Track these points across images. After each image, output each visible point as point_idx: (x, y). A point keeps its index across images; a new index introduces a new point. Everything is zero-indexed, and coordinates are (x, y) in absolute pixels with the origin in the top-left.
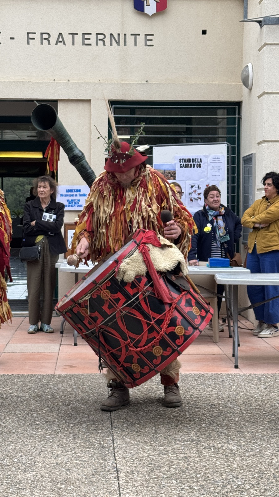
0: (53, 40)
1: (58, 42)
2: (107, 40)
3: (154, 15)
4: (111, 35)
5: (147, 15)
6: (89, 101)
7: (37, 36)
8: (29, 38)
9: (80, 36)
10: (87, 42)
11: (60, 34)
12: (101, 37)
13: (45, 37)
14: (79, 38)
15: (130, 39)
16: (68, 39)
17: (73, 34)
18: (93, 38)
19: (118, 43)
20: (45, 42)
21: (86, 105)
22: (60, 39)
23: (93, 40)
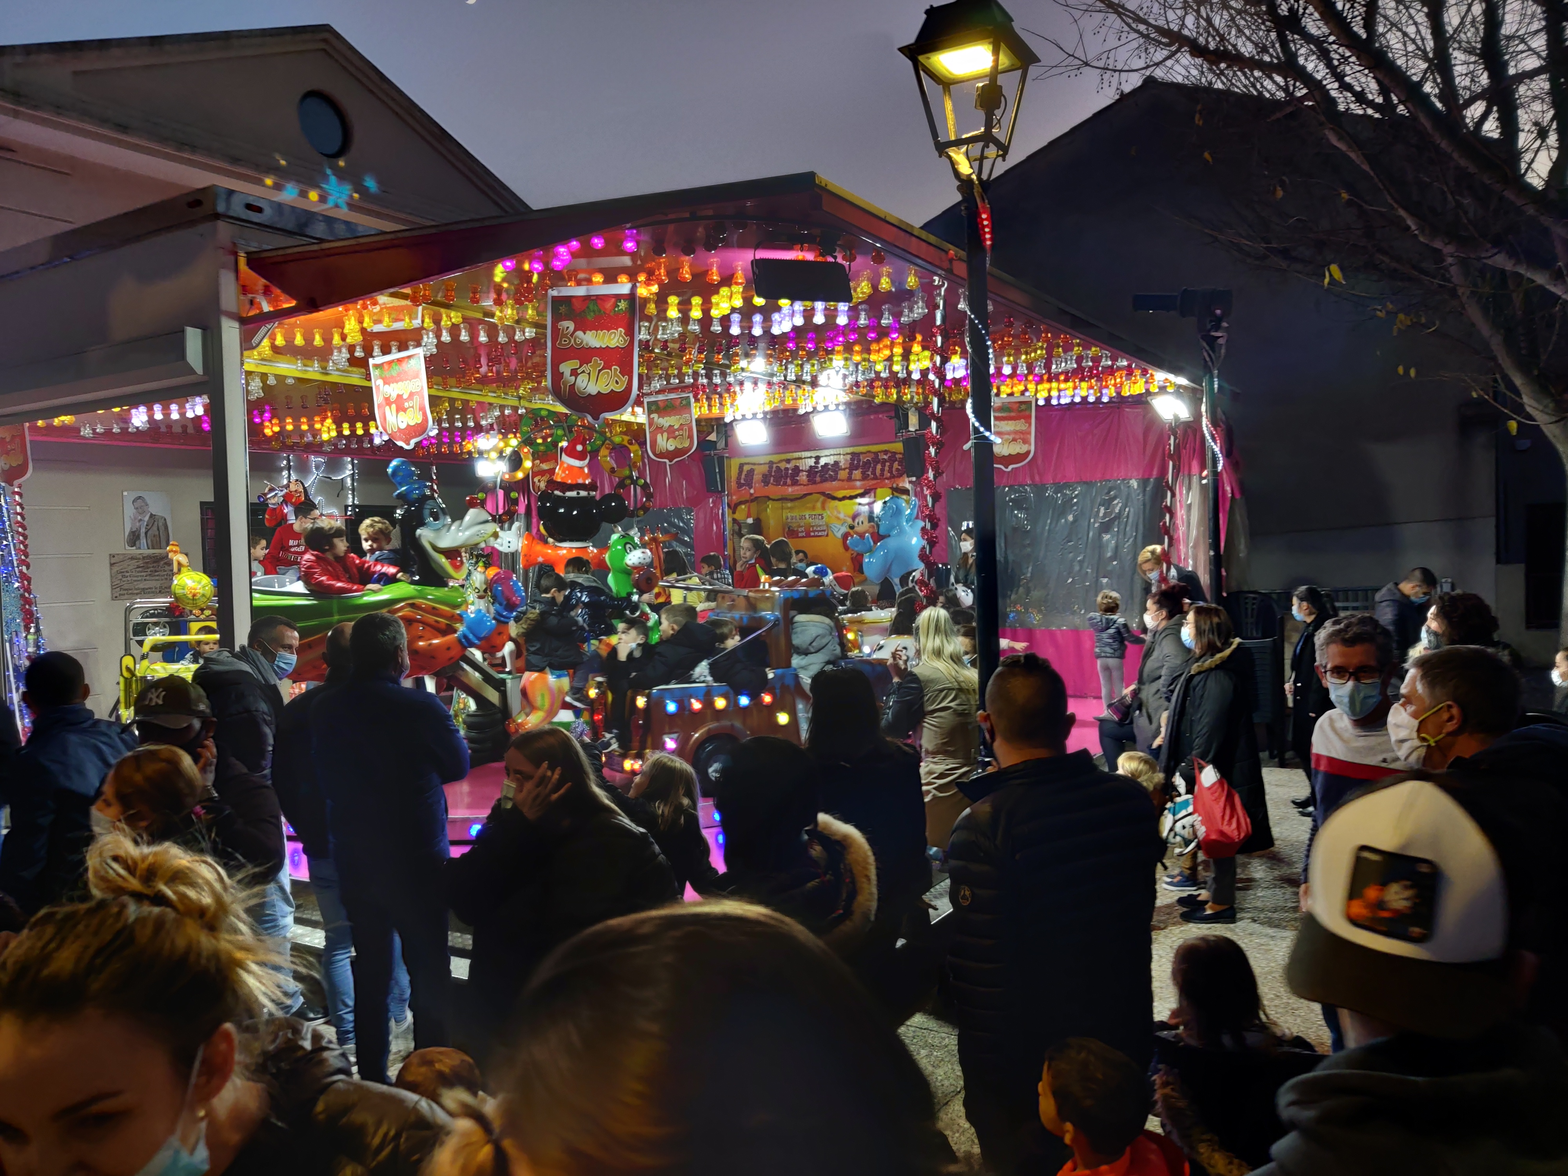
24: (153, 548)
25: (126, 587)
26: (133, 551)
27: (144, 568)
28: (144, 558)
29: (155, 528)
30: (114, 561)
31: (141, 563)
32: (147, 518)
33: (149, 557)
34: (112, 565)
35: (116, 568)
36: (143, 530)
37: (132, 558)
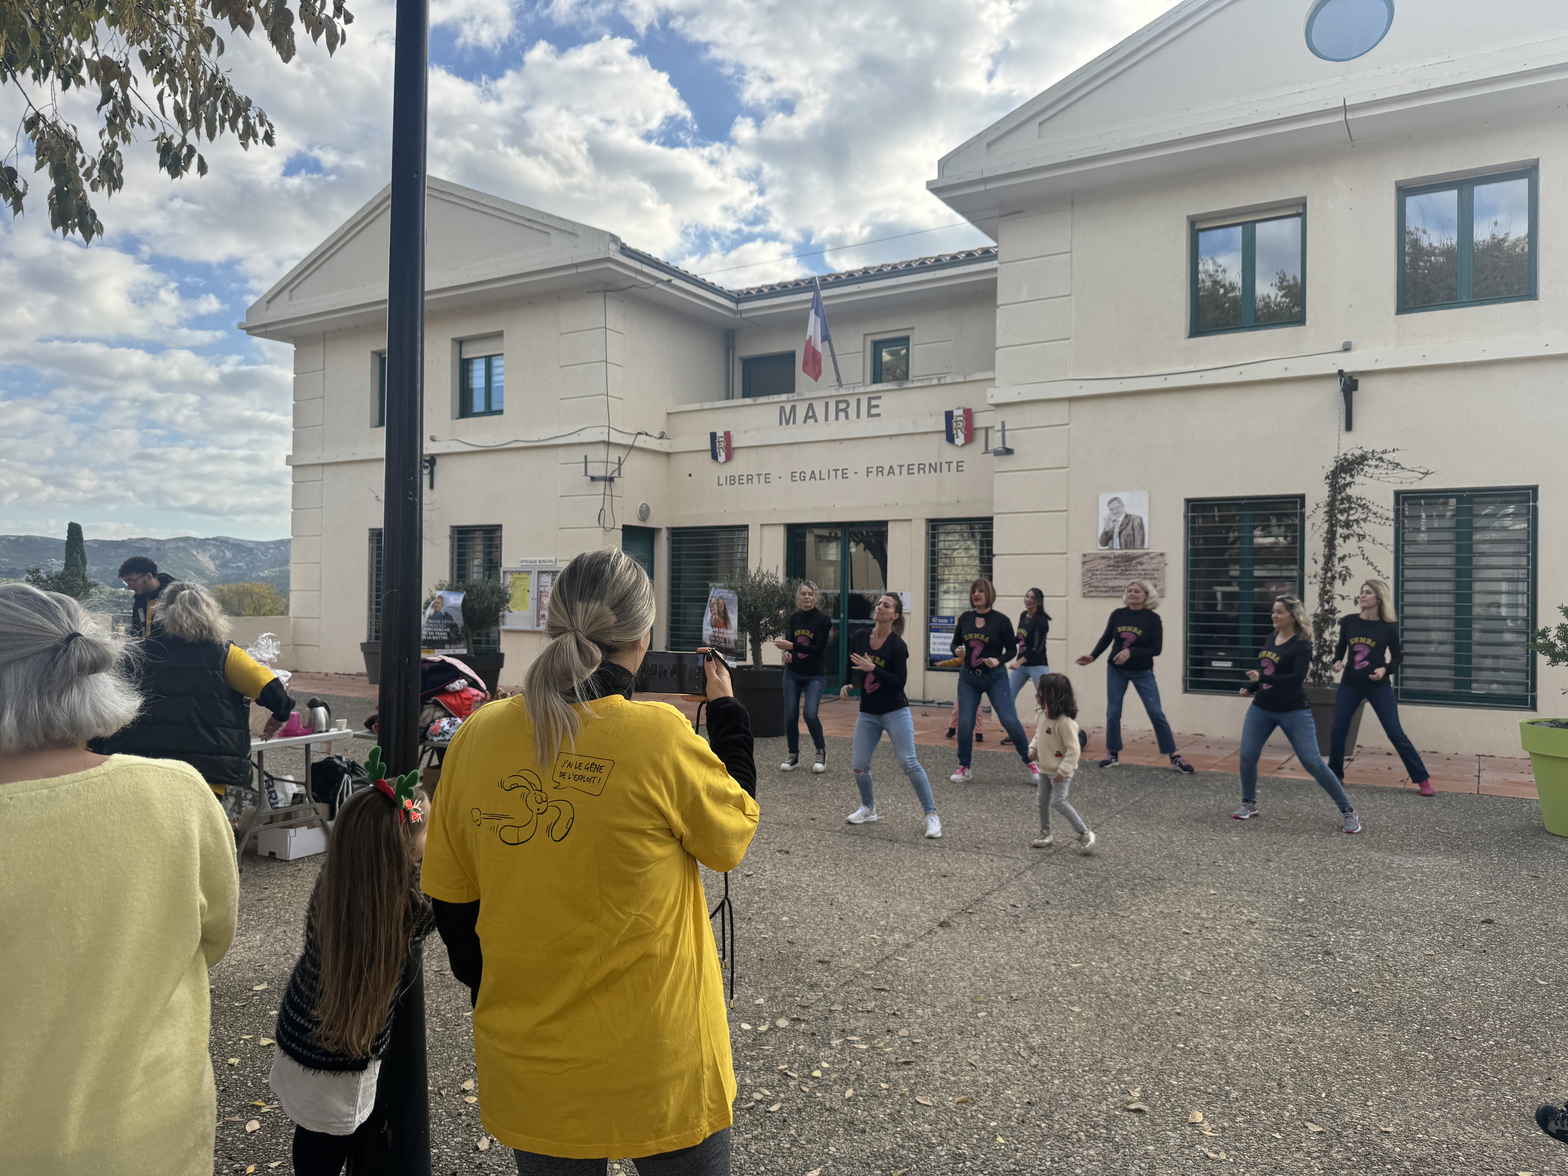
0: (886, 472)
1: (889, 473)
2: (927, 469)
3: (963, 445)
4: (930, 464)
5: (957, 445)
6: (911, 520)
7: (874, 470)
8: (868, 472)
9: (906, 467)
10: (911, 471)
11: (891, 467)
12: (922, 466)
13: (880, 470)
14: (905, 469)
15: (945, 467)
16: (897, 470)
17: (901, 466)
18: (916, 468)
19: (935, 471)
20: (880, 474)
21: (909, 523)
22: (891, 471)
23: (916, 470)
24: (1126, 548)
25: (1096, 584)
26: (1105, 551)
27: (1116, 566)
28: (1115, 557)
29: (1129, 528)
30: (1086, 560)
31: (1112, 562)
32: (1121, 519)
33: (1121, 556)
34: (1084, 563)
35: (1087, 567)
36: (1117, 531)
37: (1103, 558)
